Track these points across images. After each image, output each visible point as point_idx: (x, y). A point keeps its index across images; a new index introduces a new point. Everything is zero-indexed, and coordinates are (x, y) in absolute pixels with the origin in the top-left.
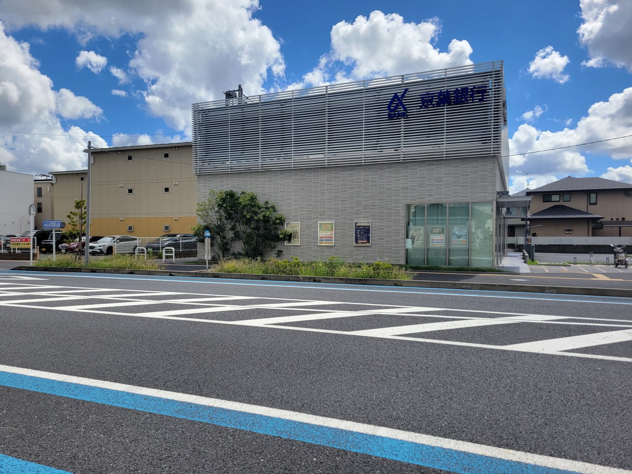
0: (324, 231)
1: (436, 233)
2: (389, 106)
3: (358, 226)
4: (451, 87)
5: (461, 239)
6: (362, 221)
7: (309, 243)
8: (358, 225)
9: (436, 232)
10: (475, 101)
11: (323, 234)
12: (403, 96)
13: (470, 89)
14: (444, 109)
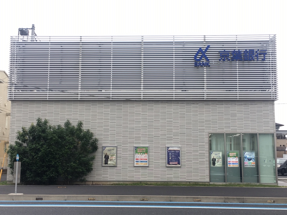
0: (139, 154)
1: (232, 157)
2: (195, 57)
3: (170, 151)
4: (242, 48)
5: (251, 161)
6: (173, 146)
7: (125, 164)
8: (170, 149)
9: (232, 155)
10: (259, 60)
11: (138, 156)
12: (206, 50)
13: (255, 51)
14: (236, 63)
